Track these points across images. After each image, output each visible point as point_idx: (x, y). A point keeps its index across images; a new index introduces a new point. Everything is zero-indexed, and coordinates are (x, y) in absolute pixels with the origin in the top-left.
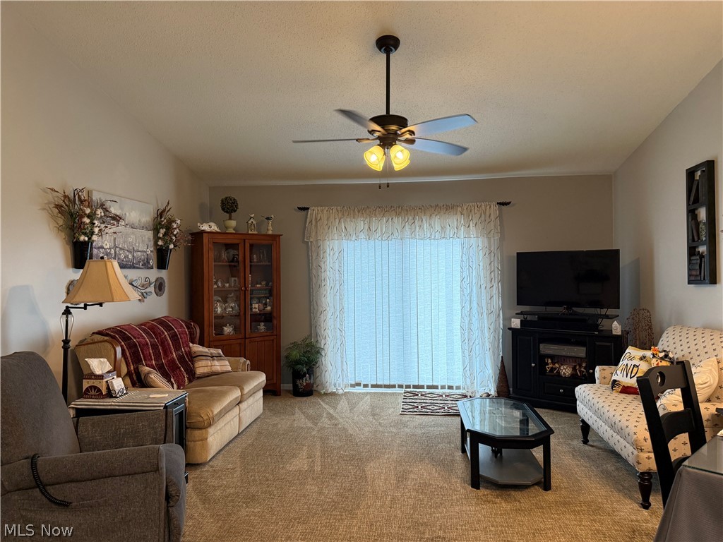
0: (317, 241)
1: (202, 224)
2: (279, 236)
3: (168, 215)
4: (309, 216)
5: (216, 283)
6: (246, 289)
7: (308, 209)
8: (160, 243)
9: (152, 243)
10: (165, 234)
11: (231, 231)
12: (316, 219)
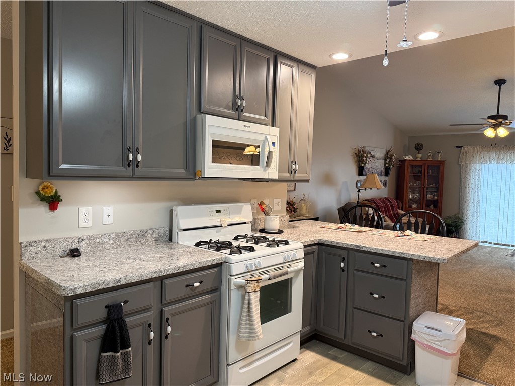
0: (466, 164)
1: (405, 156)
2: (444, 161)
3: (391, 153)
4: (462, 150)
5: (410, 184)
6: (424, 187)
7: (462, 147)
8: (387, 165)
9: (383, 165)
10: (389, 162)
11: (419, 159)
12: (466, 152)
